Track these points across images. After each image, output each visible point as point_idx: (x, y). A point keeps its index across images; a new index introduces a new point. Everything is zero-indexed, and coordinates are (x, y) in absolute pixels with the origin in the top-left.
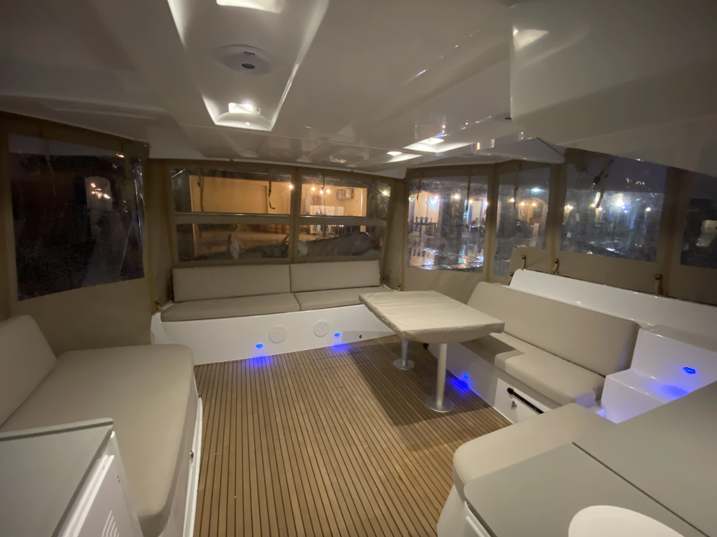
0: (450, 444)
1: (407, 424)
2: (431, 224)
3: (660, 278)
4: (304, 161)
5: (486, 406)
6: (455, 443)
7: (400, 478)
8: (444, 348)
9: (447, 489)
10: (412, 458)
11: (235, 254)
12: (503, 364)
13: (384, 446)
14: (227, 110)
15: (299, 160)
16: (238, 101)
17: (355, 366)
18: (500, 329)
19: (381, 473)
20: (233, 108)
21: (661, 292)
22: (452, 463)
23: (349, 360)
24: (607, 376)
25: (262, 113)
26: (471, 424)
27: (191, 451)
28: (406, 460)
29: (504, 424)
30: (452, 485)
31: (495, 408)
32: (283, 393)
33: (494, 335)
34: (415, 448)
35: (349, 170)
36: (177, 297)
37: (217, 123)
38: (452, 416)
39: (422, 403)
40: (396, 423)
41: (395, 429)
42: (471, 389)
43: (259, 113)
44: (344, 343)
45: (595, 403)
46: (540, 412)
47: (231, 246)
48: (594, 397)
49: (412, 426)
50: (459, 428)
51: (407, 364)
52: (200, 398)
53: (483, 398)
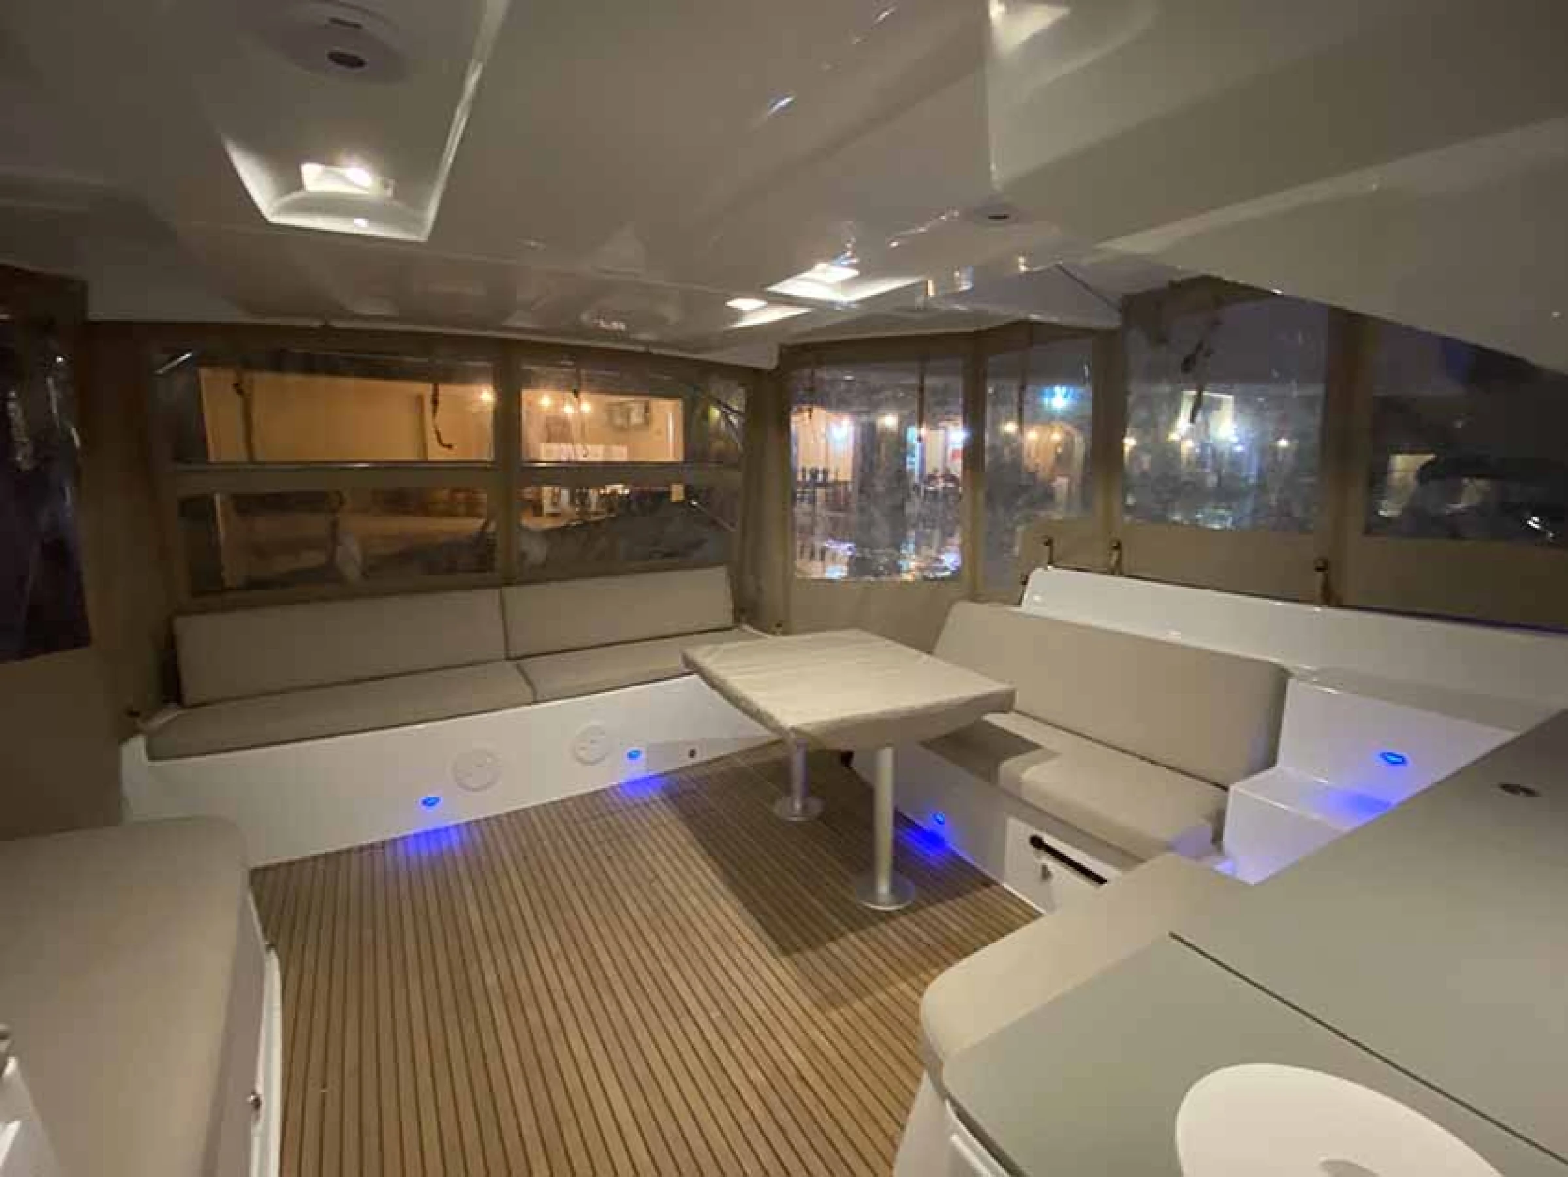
0: (912, 980)
1: (811, 947)
2: (836, 483)
3: (1323, 567)
4: (521, 323)
5: (988, 882)
6: (922, 975)
7: (803, 1078)
8: (886, 758)
9: (911, 1085)
10: (827, 1027)
11: (352, 572)
12: (1018, 784)
13: (760, 1007)
14: (299, 185)
15: (511, 322)
16: (326, 158)
17: (680, 824)
18: (1004, 703)
19: (756, 1074)
20: (315, 178)
21: (1329, 598)
22: (917, 1021)
23: (666, 815)
24: (1232, 788)
25: (396, 196)
26: (955, 928)
27: (254, 1093)
28: (814, 1033)
29: (1026, 917)
30: (921, 1073)
31: (1005, 885)
32: (501, 913)
33: (992, 718)
34: (832, 1000)
35: (641, 349)
36: (191, 693)
37: (274, 219)
38: (912, 915)
39: (843, 892)
40: (785, 948)
41: (786, 964)
42: (954, 848)
43: (389, 193)
44: (651, 773)
45: (1211, 847)
46: (1100, 880)
47: (339, 549)
48: (1209, 834)
49: (822, 951)
50: (931, 942)
51: (805, 807)
52: (273, 954)
53: (979, 866)
